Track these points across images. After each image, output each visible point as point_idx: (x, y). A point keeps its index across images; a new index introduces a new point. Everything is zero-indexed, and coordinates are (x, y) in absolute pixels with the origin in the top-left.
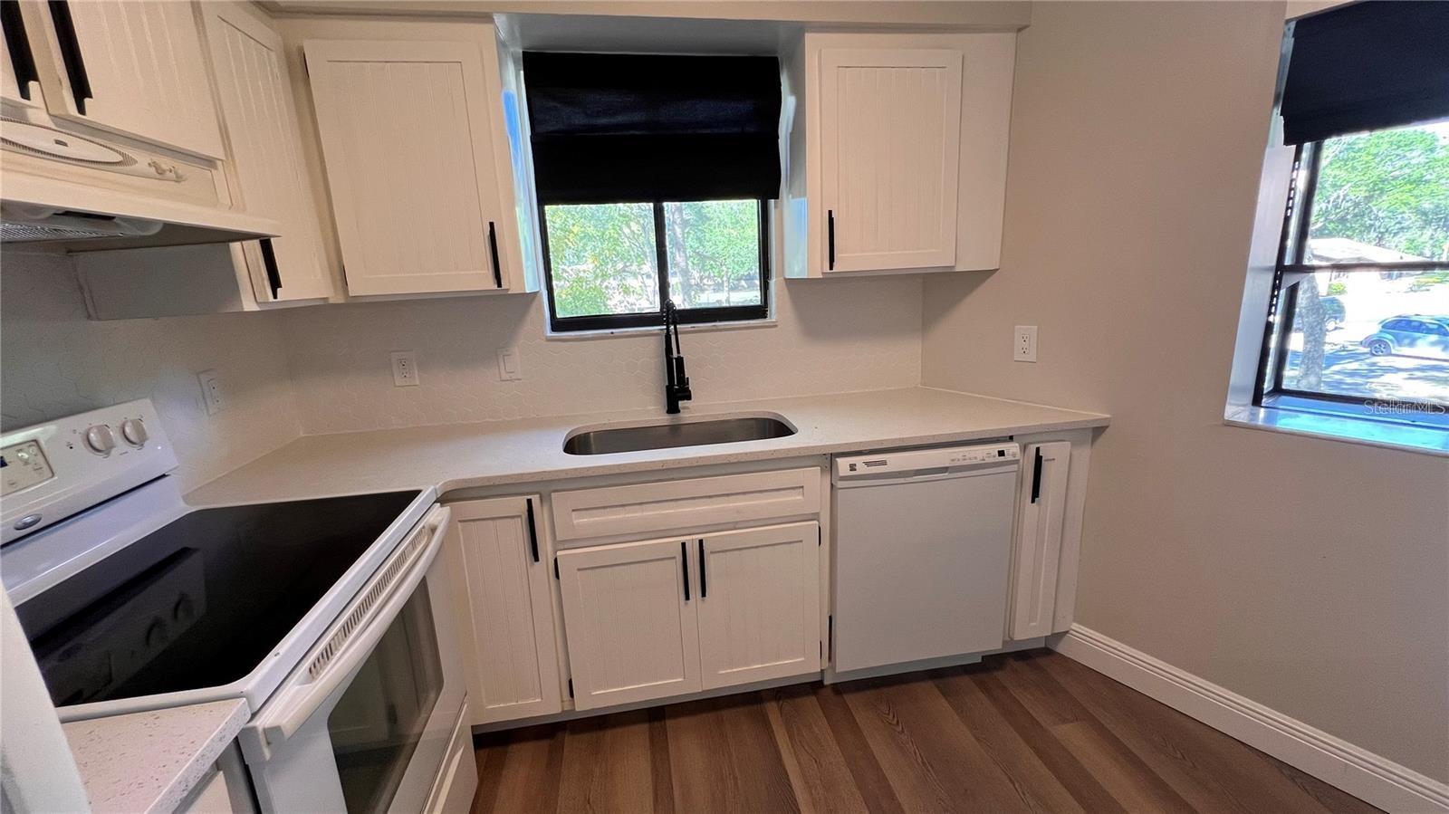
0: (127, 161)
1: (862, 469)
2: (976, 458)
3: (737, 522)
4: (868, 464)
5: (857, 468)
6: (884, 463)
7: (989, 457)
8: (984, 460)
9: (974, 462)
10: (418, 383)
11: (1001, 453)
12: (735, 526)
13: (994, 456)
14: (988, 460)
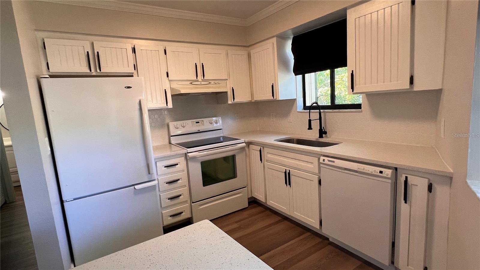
0: (210, 83)
1: (326, 162)
2: (369, 171)
3: (300, 169)
4: (329, 161)
5: (325, 161)
6: (334, 162)
7: (375, 172)
8: (372, 172)
9: (368, 172)
10: (274, 120)
11: (381, 172)
12: (299, 169)
13: (377, 172)
14: (374, 173)
